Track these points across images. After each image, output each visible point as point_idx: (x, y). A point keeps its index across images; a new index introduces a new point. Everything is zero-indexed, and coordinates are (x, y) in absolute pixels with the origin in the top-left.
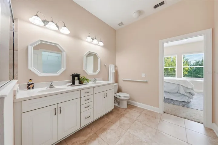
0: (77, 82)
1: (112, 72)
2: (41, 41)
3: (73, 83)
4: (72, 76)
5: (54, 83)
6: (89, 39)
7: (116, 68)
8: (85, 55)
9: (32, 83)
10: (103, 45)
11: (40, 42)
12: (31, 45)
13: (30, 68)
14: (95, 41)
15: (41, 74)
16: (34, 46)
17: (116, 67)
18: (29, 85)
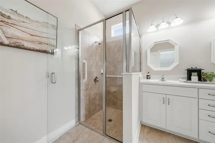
0: (195, 78)
2: (155, 42)
3: (189, 78)
4: (188, 71)
5: (165, 77)
9: (149, 75)
11: (154, 44)
13: (148, 65)
15: (155, 69)
16: (150, 48)
18: (148, 76)
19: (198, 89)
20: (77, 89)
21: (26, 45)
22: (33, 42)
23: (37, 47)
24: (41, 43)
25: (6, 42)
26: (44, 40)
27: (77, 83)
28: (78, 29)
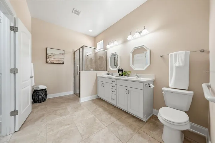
6: (130, 38)
8: (131, 53)
11: (111, 55)
12: (109, 57)
13: (109, 67)
14: (137, 35)
15: (112, 69)
19: (110, 79)
20: (74, 79)
21: (54, 62)
22: (56, 61)
23: (57, 62)
24: (59, 61)
25: (50, 62)
26: (59, 60)
27: (74, 76)
28: (74, 51)
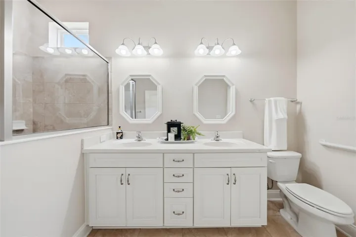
0: (171, 136)
1: (275, 117)
2: (131, 76)
4: (168, 125)
6: (201, 50)
7: (298, 106)
8: (196, 85)
9: (120, 131)
10: (240, 52)
12: (122, 84)
13: (122, 113)
14: (217, 50)
16: (125, 84)
17: (298, 103)
19: (163, 154)
